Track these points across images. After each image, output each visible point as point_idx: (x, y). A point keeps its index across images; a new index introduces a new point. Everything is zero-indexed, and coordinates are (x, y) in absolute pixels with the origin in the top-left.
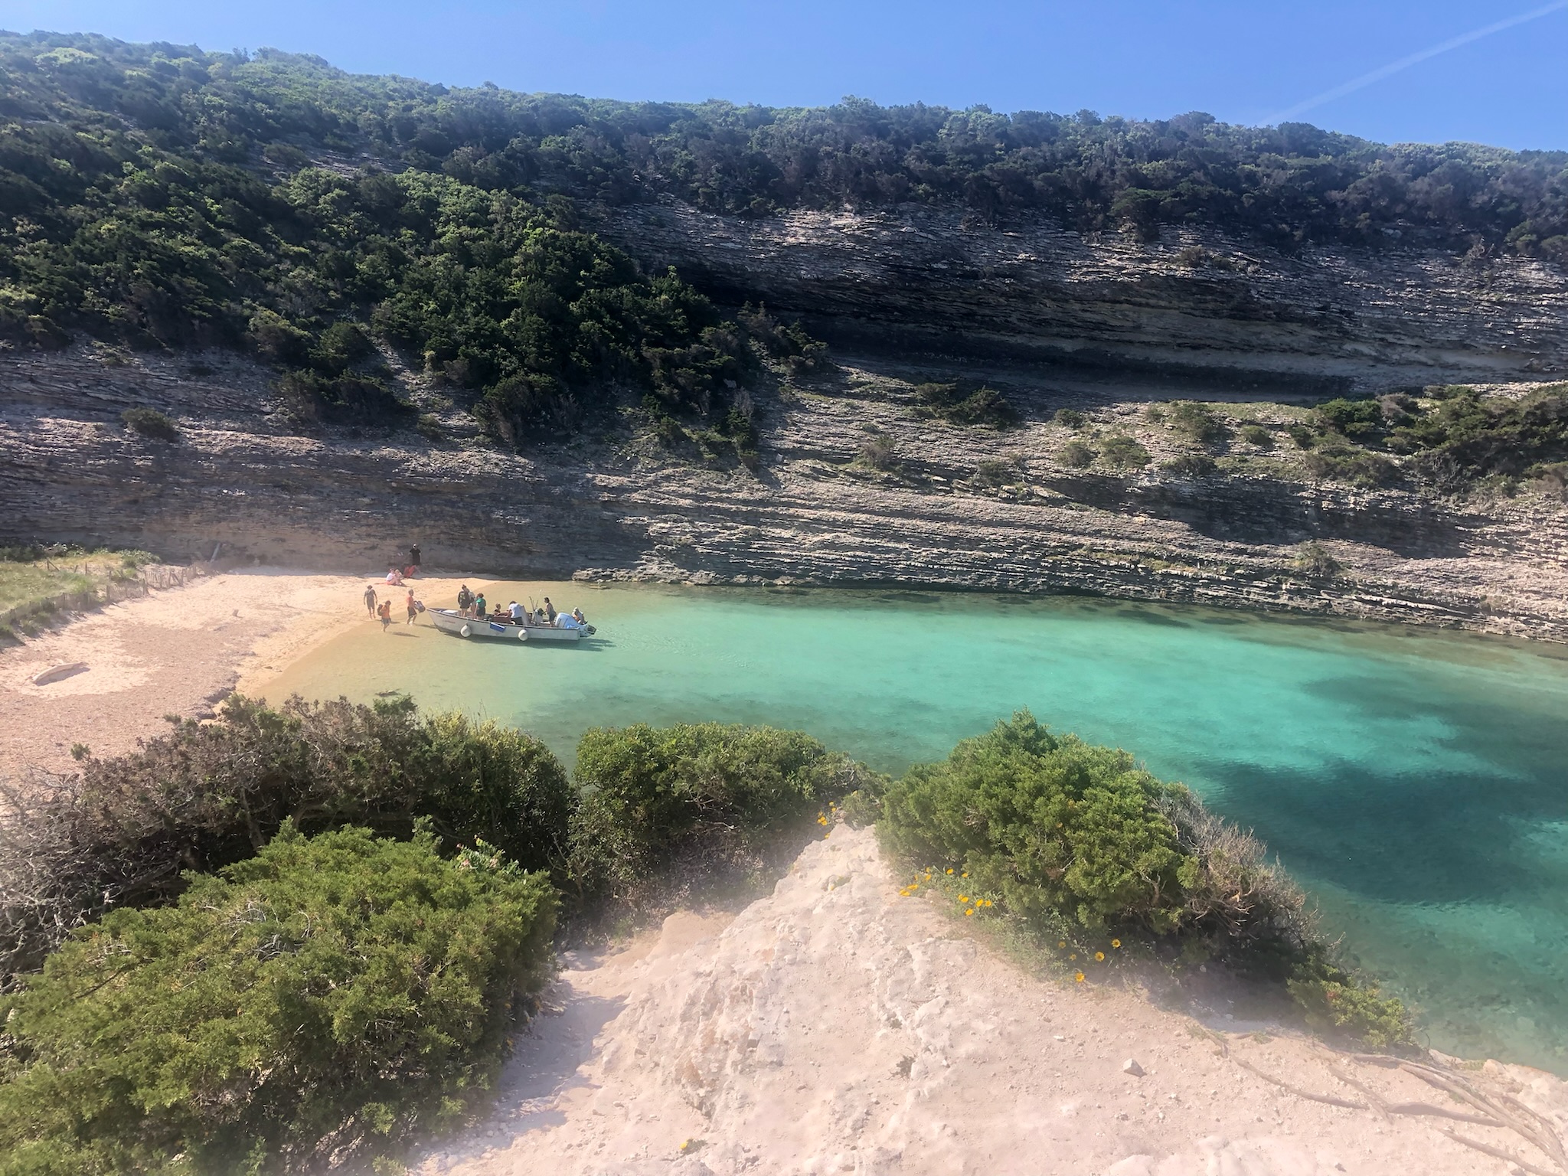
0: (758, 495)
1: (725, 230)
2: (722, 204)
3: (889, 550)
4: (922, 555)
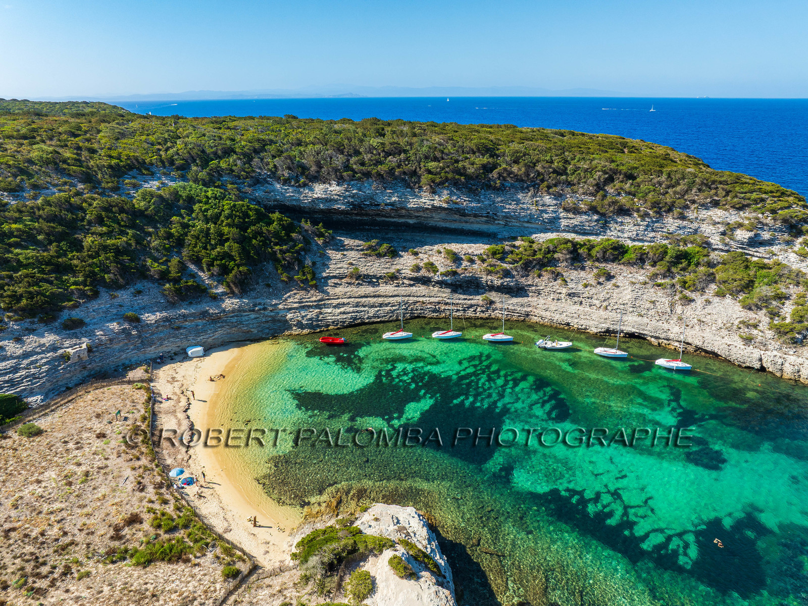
0: (319, 298)
1: (292, 192)
2: (290, 182)
3: (362, 311)
4: (372, 311)
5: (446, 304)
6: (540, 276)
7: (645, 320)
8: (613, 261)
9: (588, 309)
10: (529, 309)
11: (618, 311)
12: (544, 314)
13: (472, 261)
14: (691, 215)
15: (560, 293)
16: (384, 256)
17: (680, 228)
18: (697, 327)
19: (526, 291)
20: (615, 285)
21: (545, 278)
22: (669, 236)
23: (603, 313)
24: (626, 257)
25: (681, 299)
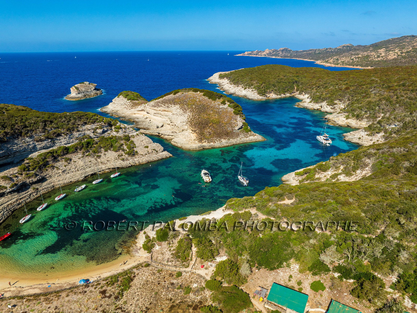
5: (21, 199)
6: (47, 170)
7: (93, 168)
8: (67, 154)
9: (72, 174)
10: (53, 184)
11: (82, 169)
12: (61, 182)
13: (17, 177)
14: (81, 129)
15: (59, 173)
17: (79, 135)
18: (108, 163)
19: (45, 178)
20: (74, 162)
21: (50, 170)
22: (77, 139)
23: (79, 172)
24: (70, 151)
25: (97, 157)
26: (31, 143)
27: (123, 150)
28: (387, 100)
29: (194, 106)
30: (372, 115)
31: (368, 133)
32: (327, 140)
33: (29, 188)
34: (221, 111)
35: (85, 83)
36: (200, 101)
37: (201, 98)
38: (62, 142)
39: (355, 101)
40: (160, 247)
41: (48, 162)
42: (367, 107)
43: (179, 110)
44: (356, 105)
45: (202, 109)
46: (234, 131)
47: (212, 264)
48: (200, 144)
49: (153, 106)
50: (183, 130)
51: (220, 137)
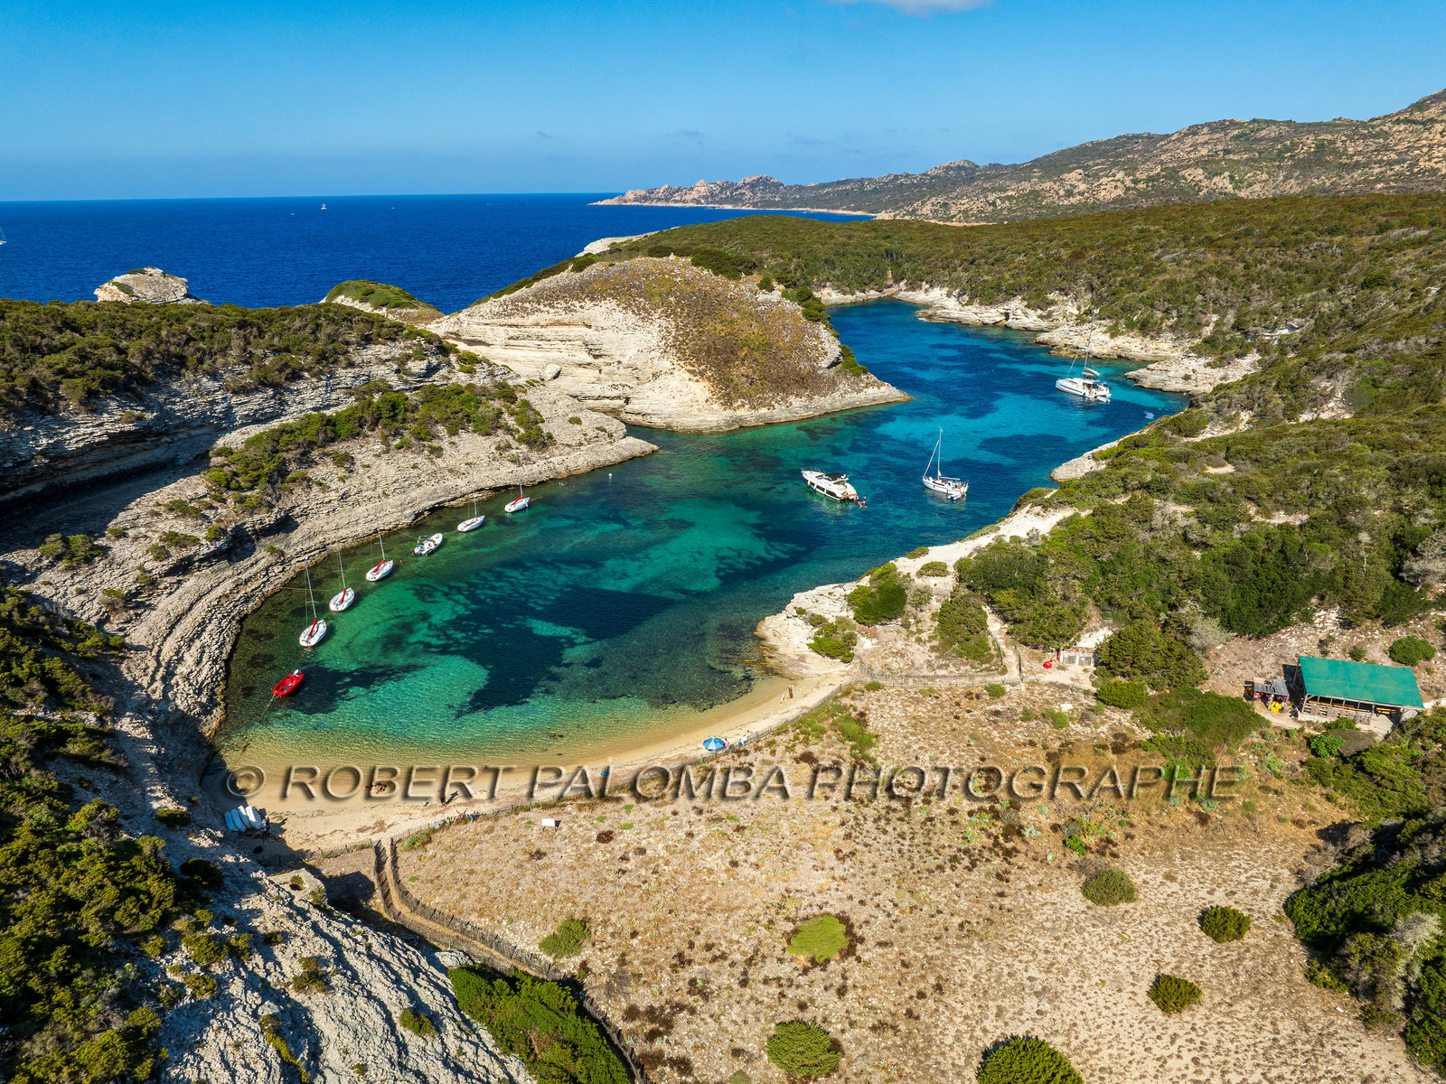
3: (203, 648)
4: (208, 641)
5: (246, 582)
6: (291, 491)
7: (428, 488)
8: (333, 440)
9: (370, 505)
10: (321, 538)
12: (343, 533)
13: (211, 507)
14: (357, 359)
15: (330, 501)
16: (94, 556)
17: (356, 378)
18: (472, 471)
19: (292, 519)
20: (364, 466)
21: (298, 490)
22: (349, 391)
23: (390, 500)
24: (344, 429)
25: (431, 453)
26: (219, 395)
27: (509, 430)
28: (1219, 274)
29: (672, 299)
30: (1186, 320)
31: (1210, 360)
32: (1095, 386)
33: (254, 550)
34: (763, 313)
35: (150, 270)
36: (688, 283)
37: (688, 274)
38: (307, 399)
39: (1121, 285)
40: (875, 641)
41: (284, 462)
42: (1168, 296)
43: (619, 315)
44: (1129, 296)
45: (700, 307)
46: (820, 372)
47: (1072, 654)
48: (728, 413)
49: (498, 315)
50: (655, 376)
51: (783, 390)
